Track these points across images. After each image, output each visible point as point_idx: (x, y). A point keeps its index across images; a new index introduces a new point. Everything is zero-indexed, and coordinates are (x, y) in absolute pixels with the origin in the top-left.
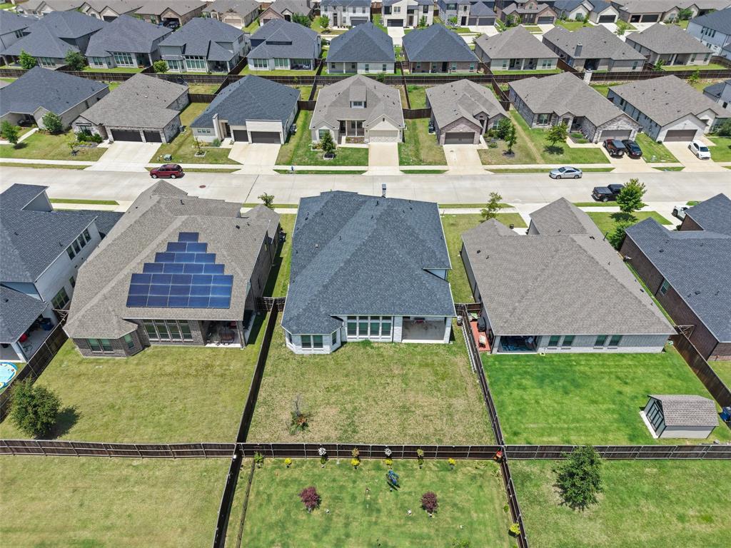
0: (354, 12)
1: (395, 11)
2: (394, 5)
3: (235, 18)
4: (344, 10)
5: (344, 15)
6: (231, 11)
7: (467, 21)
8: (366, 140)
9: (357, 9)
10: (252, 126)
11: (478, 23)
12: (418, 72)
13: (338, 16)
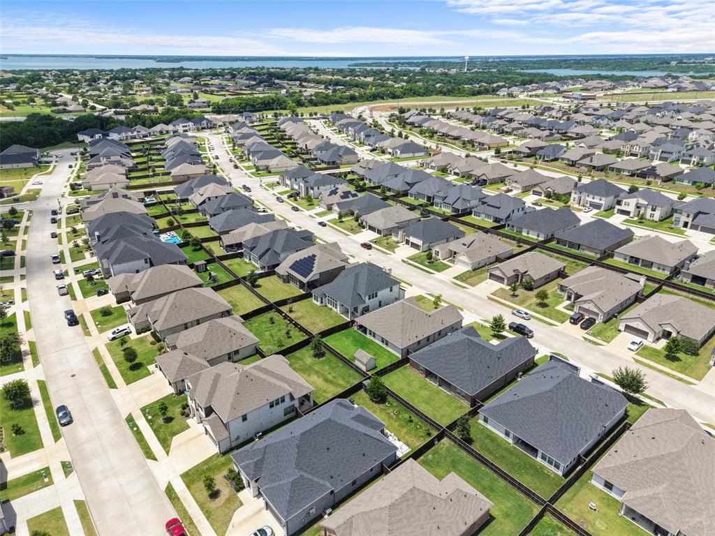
0: (593, 198)
1: (625, 204)
2: (624, 201)
3: (517, 186)
4: (588, 196)
5: (587, 199)
6: (516, 182)
7: (689, 226)
8: (456, 263)
9: (596, 197)
10: (412, 239)
11: (699, 229)
12: (561, 244)
13: (582, 199)
